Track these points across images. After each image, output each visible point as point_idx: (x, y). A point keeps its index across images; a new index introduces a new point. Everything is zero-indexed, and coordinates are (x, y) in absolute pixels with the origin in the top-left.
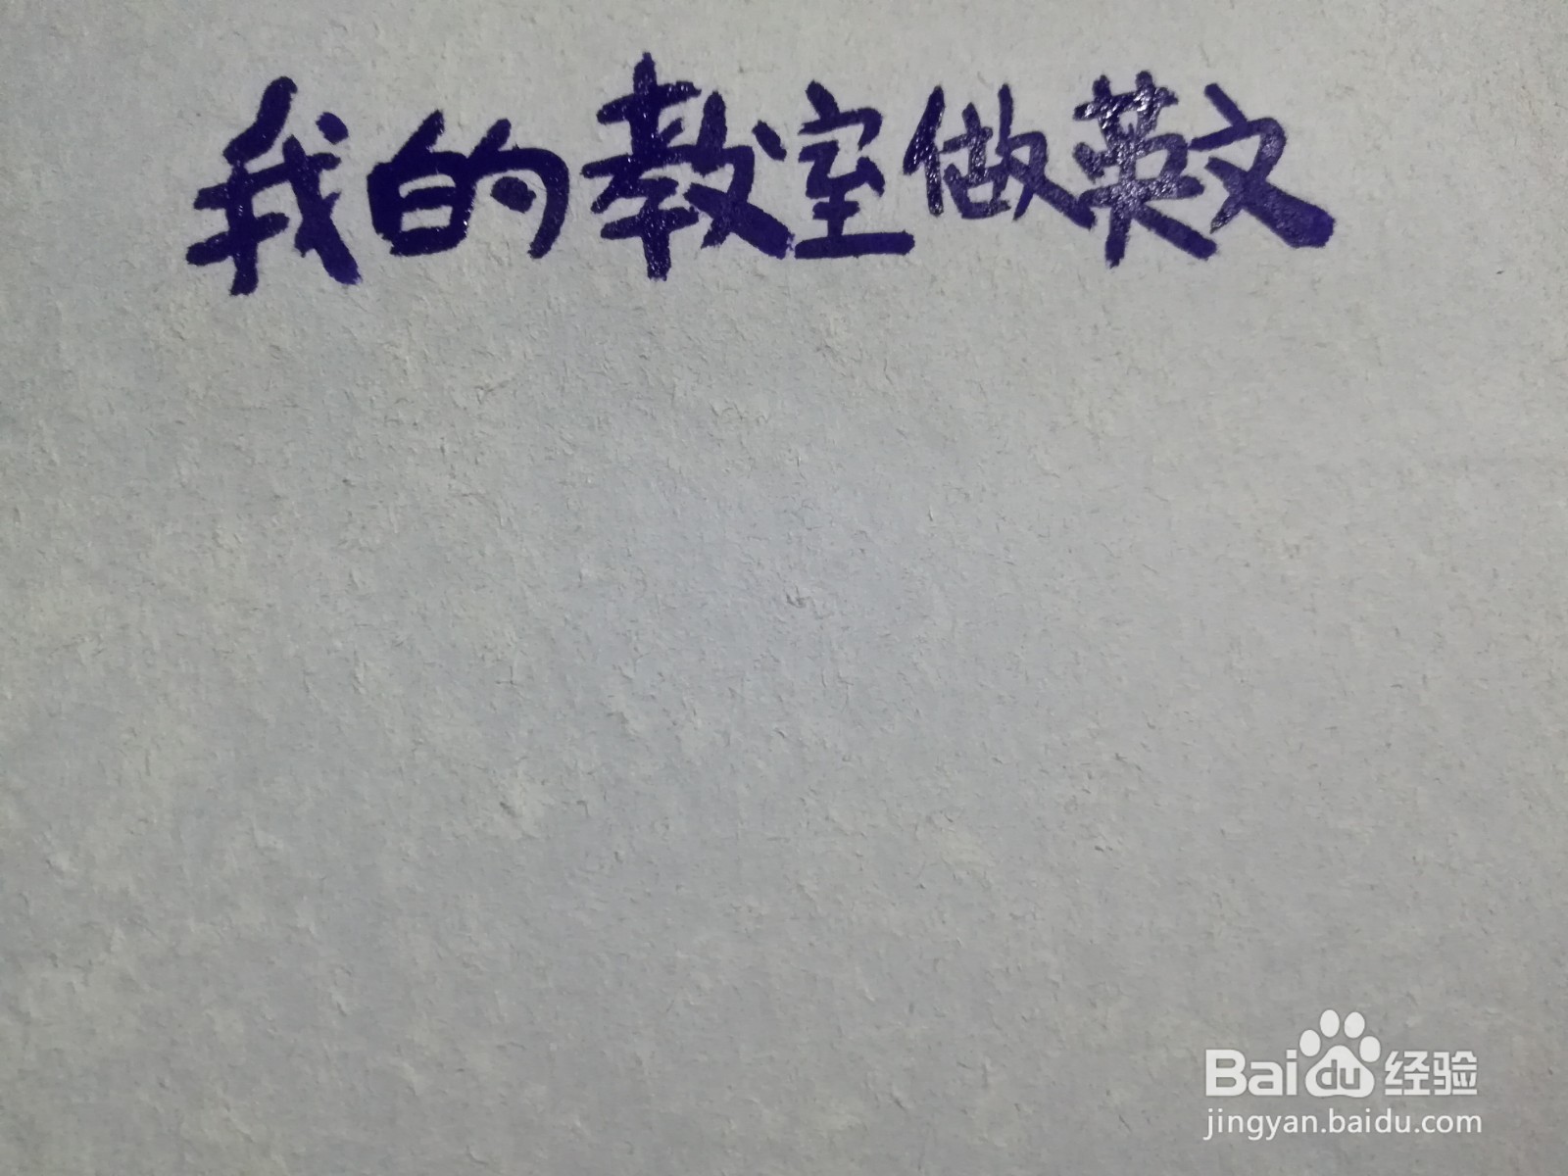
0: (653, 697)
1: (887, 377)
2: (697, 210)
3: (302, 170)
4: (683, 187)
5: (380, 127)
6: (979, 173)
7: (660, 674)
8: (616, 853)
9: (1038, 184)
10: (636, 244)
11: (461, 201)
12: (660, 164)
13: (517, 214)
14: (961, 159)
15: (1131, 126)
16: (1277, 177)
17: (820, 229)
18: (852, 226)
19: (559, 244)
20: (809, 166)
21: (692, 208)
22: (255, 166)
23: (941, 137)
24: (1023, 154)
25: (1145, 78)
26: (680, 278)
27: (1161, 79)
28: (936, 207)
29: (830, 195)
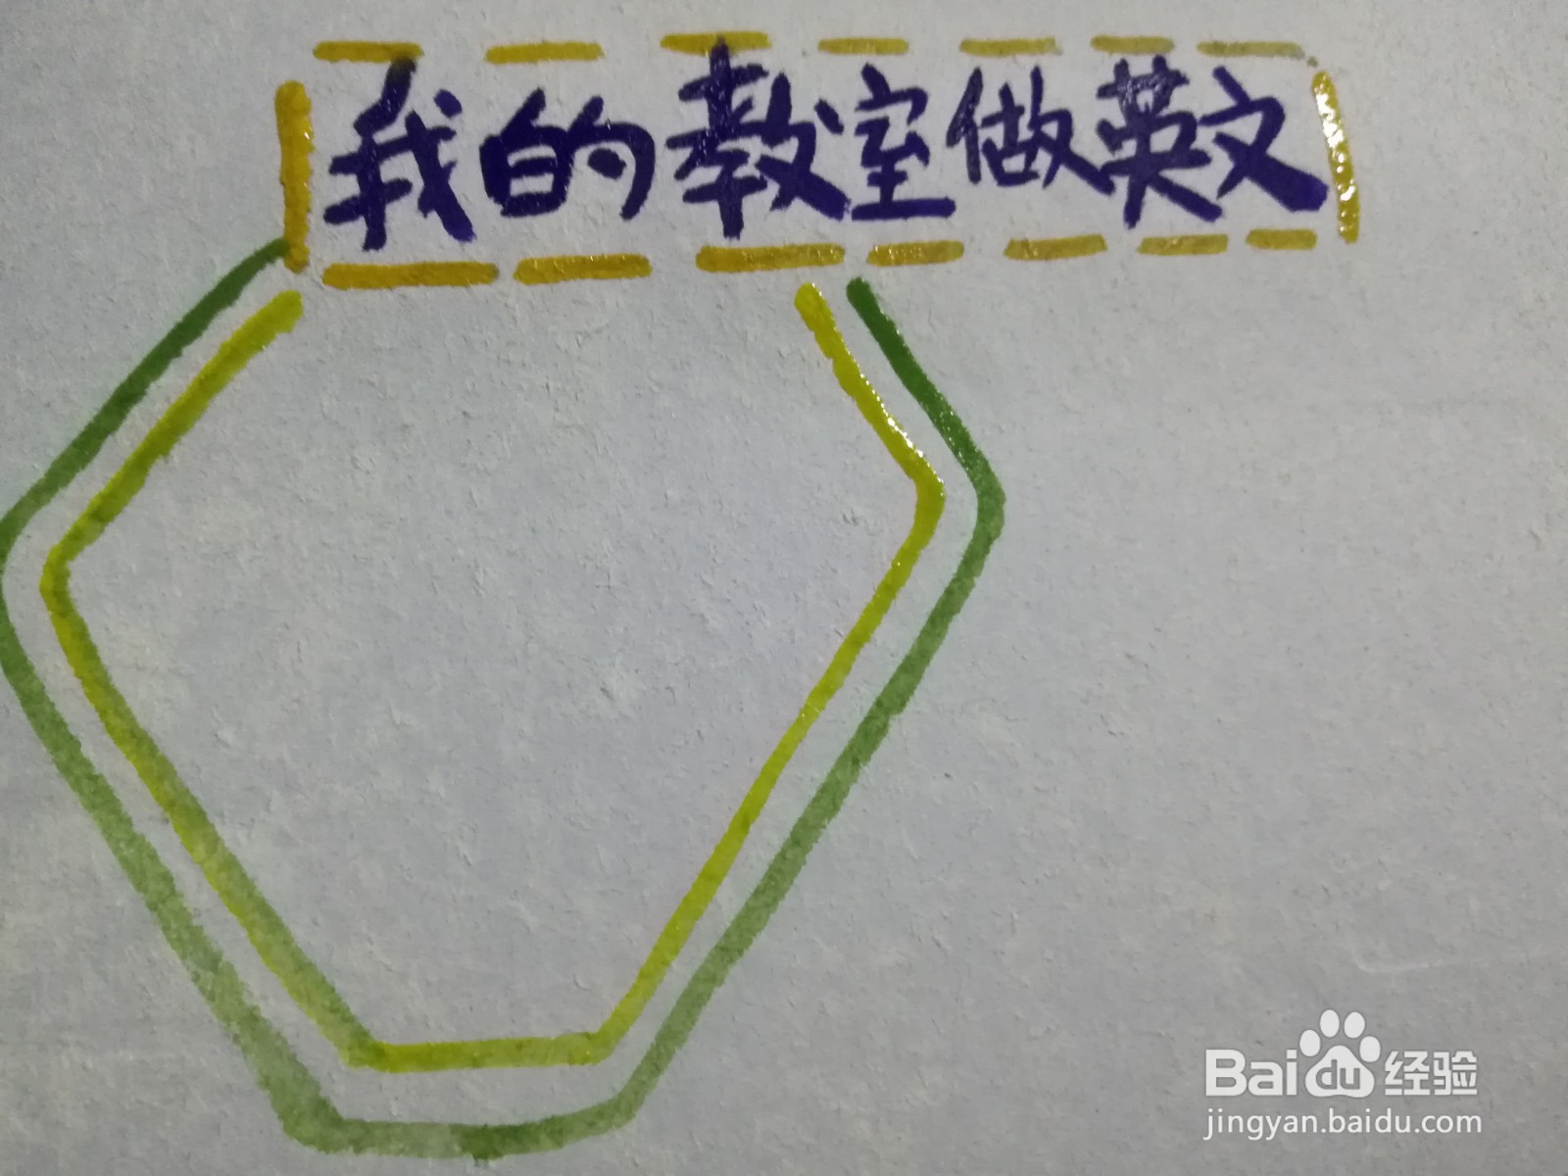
0: (729, 601)
1: (930, 327)
2: (766, 178)
3: (423, 142)
4: (754, 158)
5: (489, 103)
6: (1012, 146)
7: (735, 581)
8: (699, 732)
9: (1063, 154)
10: (713, 207)
11: (561, 171)
12: (734, 137)
13: (610, 182)
14: (997, 134)
16: (1278, 150)
17: (874, 195)
18: (901, 193)
19: (648, 207)
20: (863, 140)
21: (762, 177)
22: (381, 137)
23: (980, 113)
24: (1051, 129)
25: (1160, 63)
26: (751, 237)
27: (1174, 63)
28: (975, 176)
29: (883, 165)
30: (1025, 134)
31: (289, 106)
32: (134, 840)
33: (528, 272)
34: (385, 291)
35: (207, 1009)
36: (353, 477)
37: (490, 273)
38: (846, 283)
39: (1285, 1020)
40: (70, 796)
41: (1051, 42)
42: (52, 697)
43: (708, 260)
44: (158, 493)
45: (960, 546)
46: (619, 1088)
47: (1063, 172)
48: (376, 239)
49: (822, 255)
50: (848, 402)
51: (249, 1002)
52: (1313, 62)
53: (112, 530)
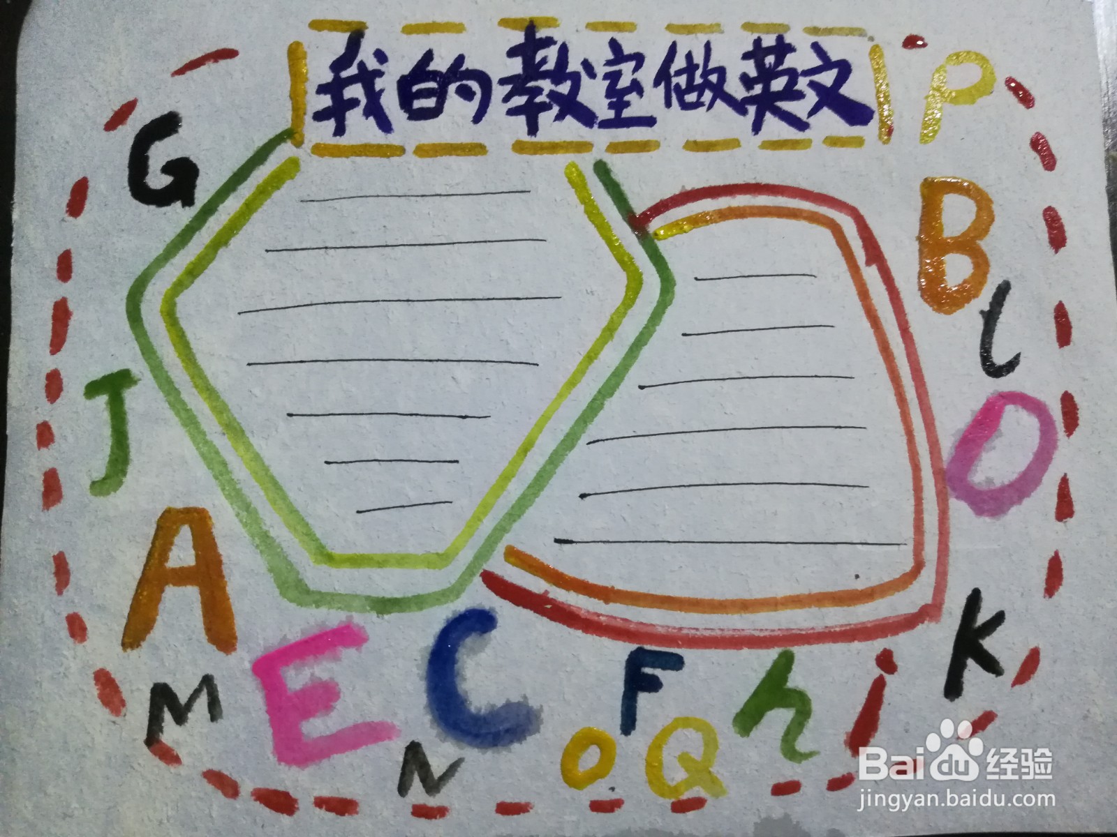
0: (522, 333)
1: (640, 186)
2: (552, 103)
3: (367, 77)
4: (546, 92)
5: (403, 57)
6: (691, 88)
9: (719, 92)
10: (522, 119)
11: (441, 95)
12: (536, 79)
13: (466, 102)
14: (682, 80)
15: (770, 64)
16: (845, 90)
17: (611, 114)
18: (626, 113)
19: (487, 117)
20: (607, 82)
21: (550, 102)
22: (344, 74)
23: (673, 68)
24: (714, 78)
25: (780, 39)
26: (542, 136)
27: (788, 39)
28: (668, 104)
29: (617, 97)
30: (698, 80)
31: (295, 54)
32: (206, 442)
33: (422, 151)
34: (344, 159)
35: (243, 530)
36: (325, 259)
37: (401, 150)
38: (593, 162)
39: (813, 572)
40: (175, 420)
41: (718, 25)
42: (166, 368)
43: (519, 147)
44: (223, 262)
45: (650, 309)
46: (453, 582)
47: (719, 102)
48: (340, 130)
49: (582, 147)
50: (591, 228)
51: (265, 528)
52: (871, 39)
53: (198, 281)
